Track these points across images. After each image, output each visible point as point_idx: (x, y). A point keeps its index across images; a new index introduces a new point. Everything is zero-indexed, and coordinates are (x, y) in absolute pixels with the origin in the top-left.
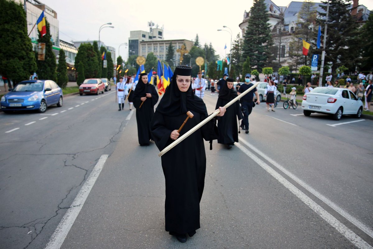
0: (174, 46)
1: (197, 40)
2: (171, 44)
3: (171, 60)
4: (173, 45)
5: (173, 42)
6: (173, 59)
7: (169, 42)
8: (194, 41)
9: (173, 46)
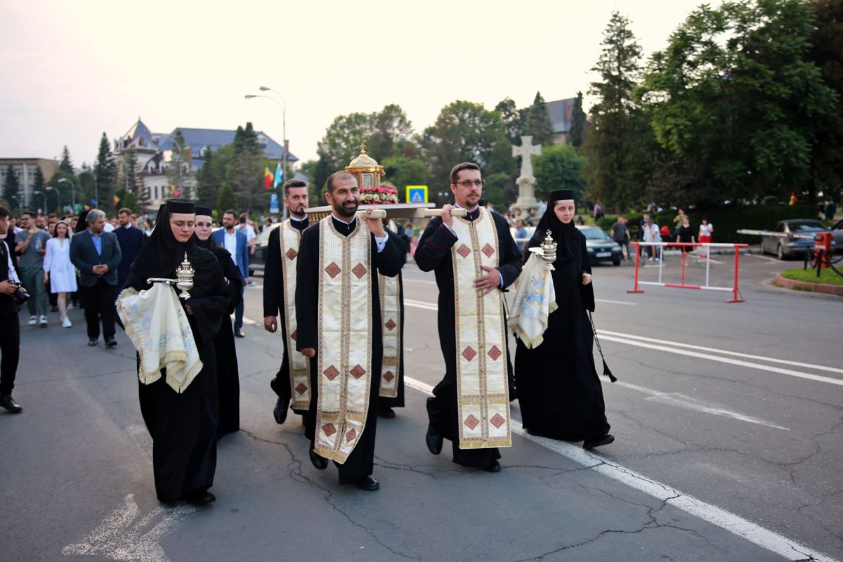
0: (19, 170)
1: (66, 158)
2: (11, 166)
3: (14, 197)
4: (15, 167)
5: (14, 162)
6: (17, 195)
7: (8, 162)
8: (60, 159)
9: (15, 170)
